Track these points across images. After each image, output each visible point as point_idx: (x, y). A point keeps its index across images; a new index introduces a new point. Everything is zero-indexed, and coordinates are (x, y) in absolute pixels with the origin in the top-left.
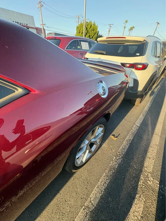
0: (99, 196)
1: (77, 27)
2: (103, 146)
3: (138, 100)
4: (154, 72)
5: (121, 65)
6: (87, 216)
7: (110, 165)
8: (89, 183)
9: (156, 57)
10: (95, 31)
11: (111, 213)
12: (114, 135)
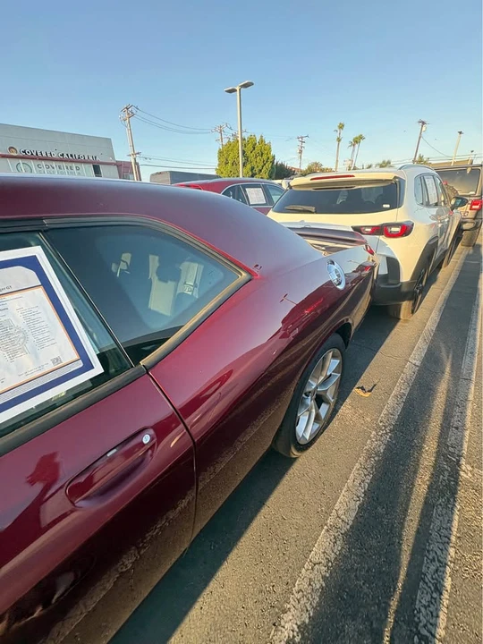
0: (355, 505)
1: (220, 153)
2: (341, 410)
3: (406, 305)
4: (430, 237)
5: (352, 230)
6: (338, 542)
7: (367, 447)
8: (326, 483)
9: (428, 205)
10: (265, 157)
11: (388, 534)
12: (362, 388)
